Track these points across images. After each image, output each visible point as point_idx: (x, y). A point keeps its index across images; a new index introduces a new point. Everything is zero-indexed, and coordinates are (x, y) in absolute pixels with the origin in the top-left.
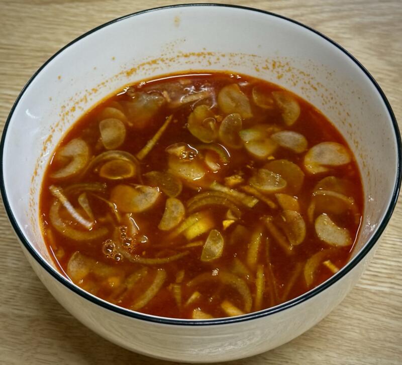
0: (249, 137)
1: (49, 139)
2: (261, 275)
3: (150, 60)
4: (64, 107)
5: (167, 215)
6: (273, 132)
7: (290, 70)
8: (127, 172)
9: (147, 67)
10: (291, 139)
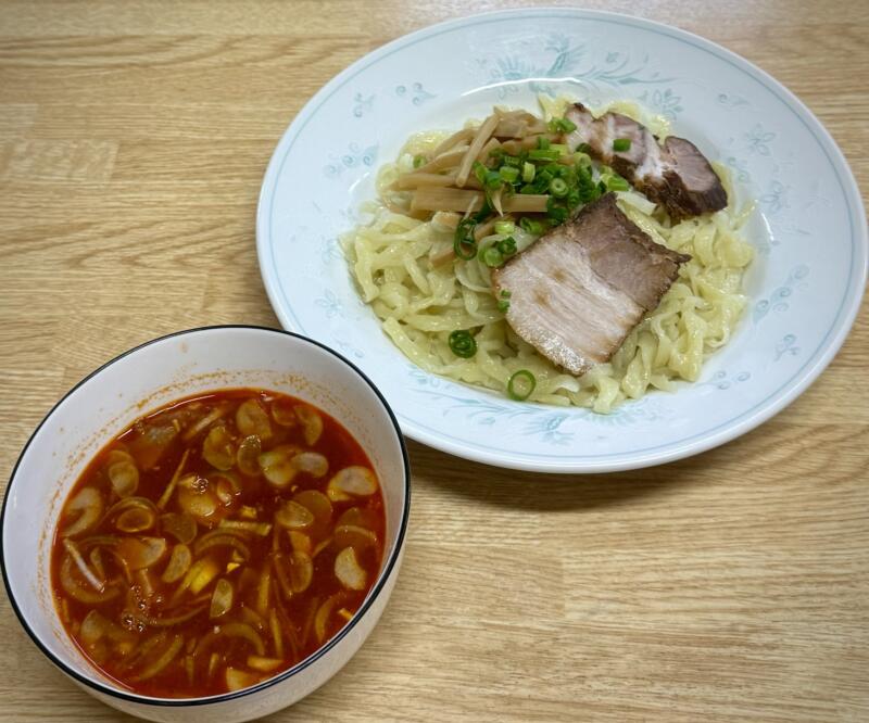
0: (268, 461)
1: (57, 495)
2: (275, 623)
3: (162, 388)
4: (71, 457)
5: (172, 565)
6: (294, 454)
7: (307, 384)
8: (144, 523)
9: (159, 396)
10: (313, 461)
